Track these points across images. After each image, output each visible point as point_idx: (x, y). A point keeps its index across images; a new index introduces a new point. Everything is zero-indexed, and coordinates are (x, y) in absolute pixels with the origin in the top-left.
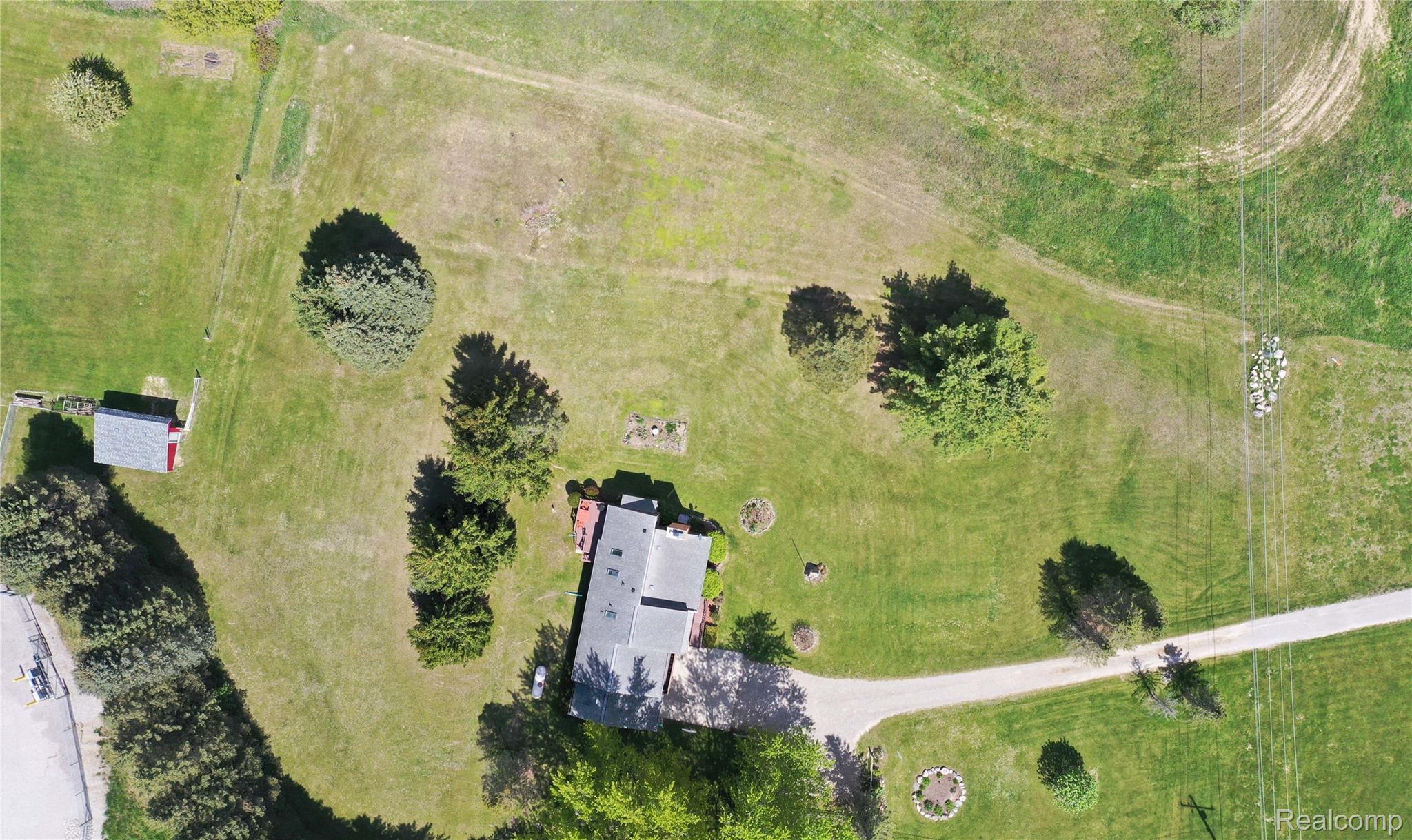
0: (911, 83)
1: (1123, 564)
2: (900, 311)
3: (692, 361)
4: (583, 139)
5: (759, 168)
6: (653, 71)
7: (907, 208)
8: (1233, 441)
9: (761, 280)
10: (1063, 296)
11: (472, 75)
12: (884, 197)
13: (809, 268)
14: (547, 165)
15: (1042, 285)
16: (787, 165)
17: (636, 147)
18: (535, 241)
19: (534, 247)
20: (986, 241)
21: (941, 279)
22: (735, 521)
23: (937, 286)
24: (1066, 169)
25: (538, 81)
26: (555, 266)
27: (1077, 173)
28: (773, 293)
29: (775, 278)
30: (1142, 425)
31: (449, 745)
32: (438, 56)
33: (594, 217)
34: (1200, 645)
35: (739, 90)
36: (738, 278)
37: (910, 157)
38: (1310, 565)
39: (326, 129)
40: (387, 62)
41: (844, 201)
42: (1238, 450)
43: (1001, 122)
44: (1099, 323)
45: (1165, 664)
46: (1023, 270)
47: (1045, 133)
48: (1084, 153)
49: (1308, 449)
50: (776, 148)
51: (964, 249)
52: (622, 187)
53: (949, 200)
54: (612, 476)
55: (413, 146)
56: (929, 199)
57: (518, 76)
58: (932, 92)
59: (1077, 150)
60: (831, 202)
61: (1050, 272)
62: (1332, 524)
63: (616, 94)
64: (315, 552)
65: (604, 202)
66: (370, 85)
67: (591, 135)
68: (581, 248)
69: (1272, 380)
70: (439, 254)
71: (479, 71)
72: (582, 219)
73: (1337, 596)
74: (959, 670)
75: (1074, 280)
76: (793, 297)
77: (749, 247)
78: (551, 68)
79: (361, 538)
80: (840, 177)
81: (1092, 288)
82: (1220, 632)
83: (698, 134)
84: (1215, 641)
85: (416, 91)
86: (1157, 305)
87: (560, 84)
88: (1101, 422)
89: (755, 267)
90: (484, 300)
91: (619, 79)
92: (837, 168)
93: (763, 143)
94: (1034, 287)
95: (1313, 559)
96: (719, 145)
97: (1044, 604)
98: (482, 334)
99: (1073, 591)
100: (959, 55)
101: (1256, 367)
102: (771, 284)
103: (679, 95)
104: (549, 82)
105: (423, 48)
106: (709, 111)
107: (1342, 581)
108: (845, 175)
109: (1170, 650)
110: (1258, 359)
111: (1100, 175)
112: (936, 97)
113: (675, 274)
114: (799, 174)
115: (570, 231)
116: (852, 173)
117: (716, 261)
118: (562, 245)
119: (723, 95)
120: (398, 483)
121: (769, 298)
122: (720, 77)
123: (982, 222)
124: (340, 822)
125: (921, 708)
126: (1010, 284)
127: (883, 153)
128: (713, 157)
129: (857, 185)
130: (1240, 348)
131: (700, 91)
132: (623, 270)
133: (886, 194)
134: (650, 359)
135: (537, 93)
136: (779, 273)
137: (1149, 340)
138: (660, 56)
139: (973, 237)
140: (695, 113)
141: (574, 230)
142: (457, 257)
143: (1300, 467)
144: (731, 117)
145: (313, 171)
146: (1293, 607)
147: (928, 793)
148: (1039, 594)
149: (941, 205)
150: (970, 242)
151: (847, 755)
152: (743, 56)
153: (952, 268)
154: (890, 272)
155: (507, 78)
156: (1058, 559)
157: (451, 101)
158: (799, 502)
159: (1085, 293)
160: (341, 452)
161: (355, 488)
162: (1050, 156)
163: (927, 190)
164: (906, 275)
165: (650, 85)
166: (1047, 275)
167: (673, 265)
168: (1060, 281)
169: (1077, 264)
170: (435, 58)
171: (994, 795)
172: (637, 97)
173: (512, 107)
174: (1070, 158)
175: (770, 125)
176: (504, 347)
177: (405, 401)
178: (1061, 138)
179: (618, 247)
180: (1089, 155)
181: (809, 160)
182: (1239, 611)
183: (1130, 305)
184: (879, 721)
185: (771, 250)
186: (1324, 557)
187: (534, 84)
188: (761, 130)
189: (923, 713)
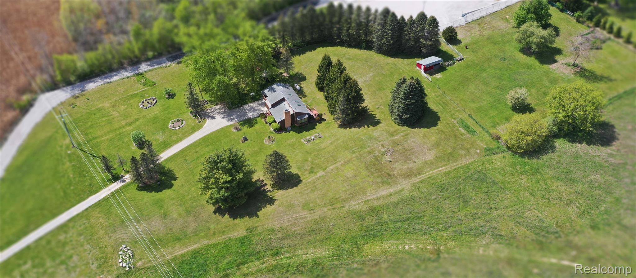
0: (311, 250)
1: (151, 192)
2: (266, 197)
3: (316, 153)
4: (395, 173)
5: (339, 198)
6: (394, 199)
7: (284, 219)
8: (129, 235)
9: (313, 178)
10: (214, 234)
11: (441, 167)
12: (293, 216)
13: (302, 188)
14: (398, 162)
15: (223, 232)
16: (331, 204)
17: (379, 180)
18: (383, 147)
19: (382, 145)
20: (251, 230)
21: (259, 211)
22: (275, 136)
23: (259, 209)
24: (238, 266)
25: (422, 177)
26: (372, 146)
27: (233, 268)
28: (307, 177)
29: (309, 180)
30: (165, 221)
31: (308, 68)
32: (454, 165)
33: (374, 160)
34: (115, 186)
35: (364, 211)
36: (321, 173)
37: (294, 231)
38: (85, 222)
39: (462, 134)
40: (466, 156)
41: (305, 207)
42: (127, 233)
43: (272, 262)
44: (197, 235)
45: (124, 178)
46: (233, 231)
47: (253, 269)
48: (235, 274)
49: (100, 248)
50: (338, 205)
51: (257, 222)
52: (373, 170)
53: (272, 230)
54: (316, 127)
55: (437, 145)
56: (279, 226)
57: (429, 174)
58: (302, 253)
59: (238, 273)
60: (309, 205)
61: (223, 237)
62: (81, 235)
63: (399, 188)
64: (370, 73)
65: (374, 165)
66: (463, 148)
67: (394, 175)
68: (370, 153)
69: (123, 257)
70: (404, 131)
71: (440, 169)
72: (376, 158)
73: (71, 220)
74: (188, 146)
75: (213, 241)
76: (301, 181)
77: (324, 181)
78: (422, 182)
79: (363, 81)
80: (312, 212)
81: (205, 242)
82: (110, 192)
83: (364, 194)
84: (110, 190)
85: (450, 154)
86: (179, 253)
87: (415, 180)
88: (180, 214)
89: (318, 179)
90: (383, 130)
91: (401, 191)
92: (315, 214)
93: (343, 204)
94: (226, 229)
95: (84, 224)
96: (356, 195)
97: (171, 171)
98: (377, 126)
99: (163, 178)
100: (301, 269)
101: (131, 257)
102: (310, 179)
103: (380, 199)
104: (419, 178)
105: (461, 164)
106: (367, 201)
107: (71, 224)
108: (311, 213)
109: (124, 181)
110: (132, 260)
111: (224, 273)
112: (299, 252)
113: (339, 164)
114: (325, 204)
115: (377, 154)
116: (310, 215)
117: (330, 173)
118: (376, 150)
119: (366, 207)
120: (366, 94)
121: (308, 176)
122: (373, 211)
123: (256, 233)
124: (319, 47)
125: (194, 134)
126: (235, 225)
127: (304, 226)
128: (354, 191)
129: (305, 213)
130: (140, 259)
131: (375, 204)
132: (354, 155)
133: (294, 218)
134: (328, 147)
135: (419, 174)
136: (310, 182)
137: (176, 242)
138: (395, 204)
139: (256, 227)
140: (370, 198)
141: (376, 155)
142: (399, 133)
143: (101, 242)
144: (359, 204)
145: (454, 126)
146: (87, 209)
147: (180, 122)
148: (174, 172)
149: (273, 227)
150: (257, 225)
151: (208, 118)
152: (370, 221)
153: (257, 216)
154: (276, 203)
155: (431, 172)
156: (173, 182)
157: (439, 159)
158: (260, 149)
159: (207, 240)
160: (385, 89)
161: (374, 87)
162: (246, 265)
163: (281, 227)
164: (271, 205)
165: (391, 195)
166: (224, 235)
167: (341, 165)
168: (218, 237)
169: (215, 245)
170: (455, 164)
171: (161, 131)
172: (392, 190)
173: (422, 167)
174: (239, 269)
175: (346, 209)
176: (368, 127)
177: (381, 105)
178: (247, 272)
179: (361, 158)
180: (232, 274)
181: (325, 209)
182: (105, 200)
183: (189, 247)
184: (204, 127)
185: (317, 185)
186: (80, 226)
187: (423, 176)
188: (347, 207)
189: (192, 134)
